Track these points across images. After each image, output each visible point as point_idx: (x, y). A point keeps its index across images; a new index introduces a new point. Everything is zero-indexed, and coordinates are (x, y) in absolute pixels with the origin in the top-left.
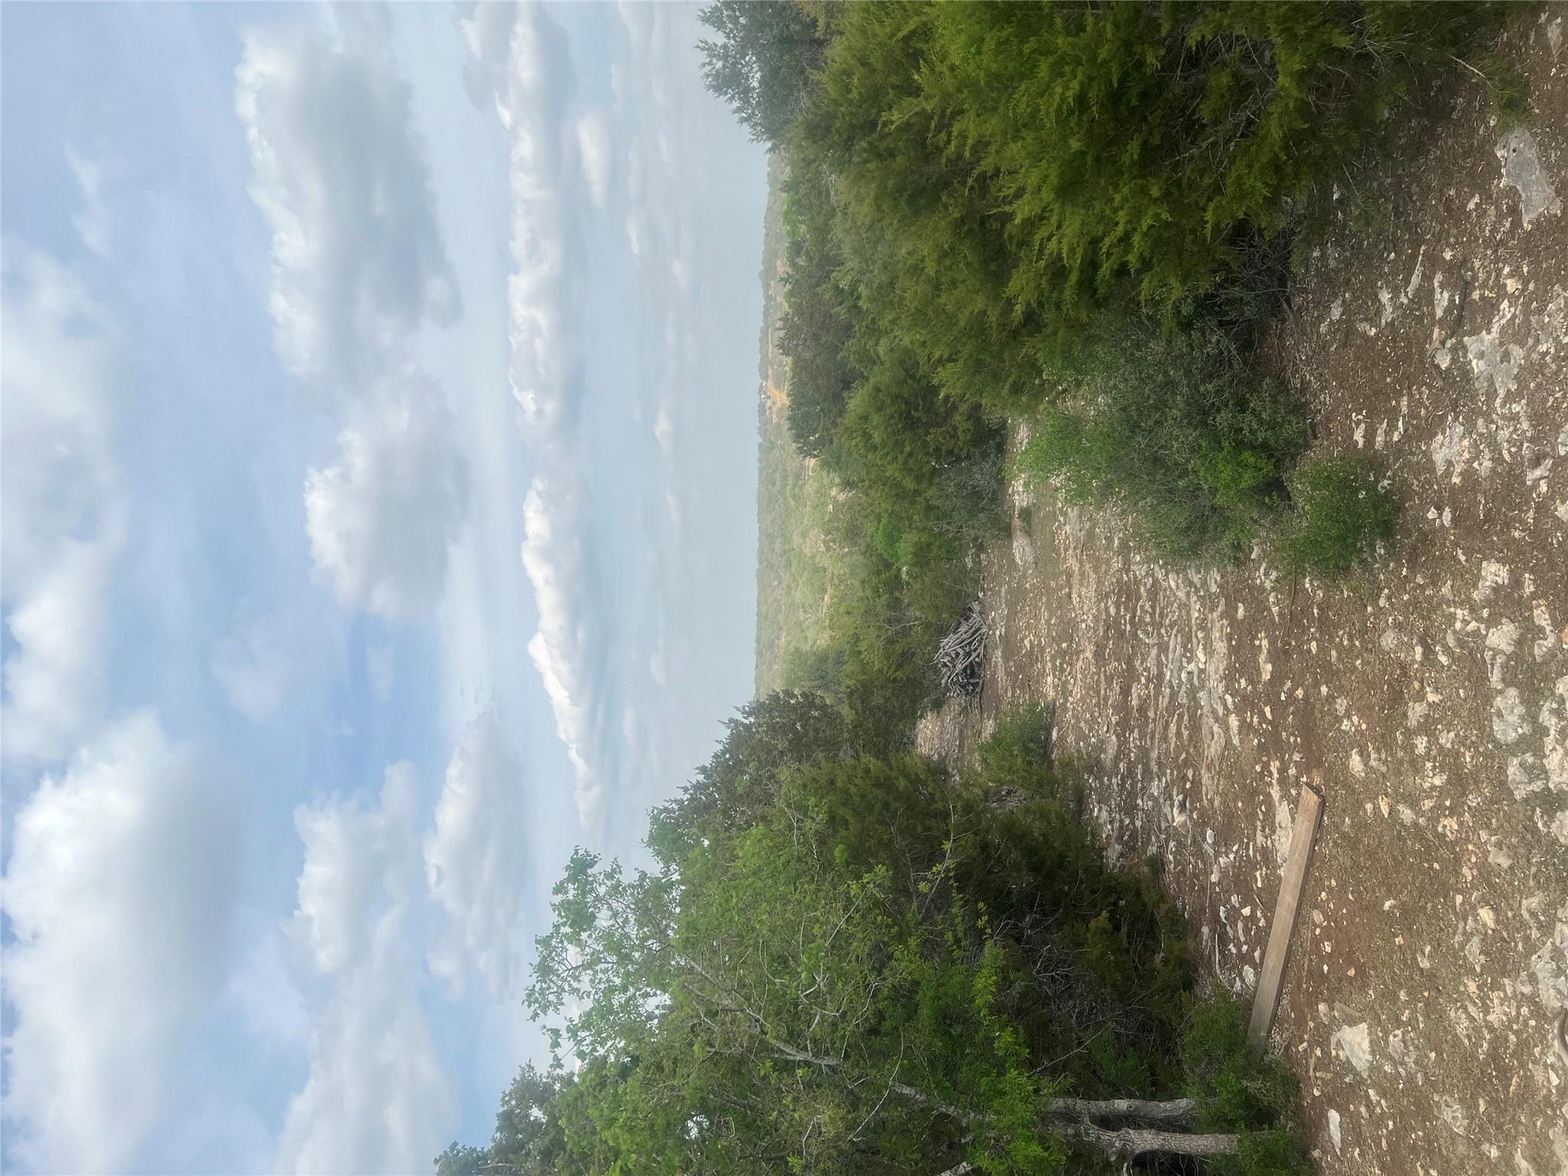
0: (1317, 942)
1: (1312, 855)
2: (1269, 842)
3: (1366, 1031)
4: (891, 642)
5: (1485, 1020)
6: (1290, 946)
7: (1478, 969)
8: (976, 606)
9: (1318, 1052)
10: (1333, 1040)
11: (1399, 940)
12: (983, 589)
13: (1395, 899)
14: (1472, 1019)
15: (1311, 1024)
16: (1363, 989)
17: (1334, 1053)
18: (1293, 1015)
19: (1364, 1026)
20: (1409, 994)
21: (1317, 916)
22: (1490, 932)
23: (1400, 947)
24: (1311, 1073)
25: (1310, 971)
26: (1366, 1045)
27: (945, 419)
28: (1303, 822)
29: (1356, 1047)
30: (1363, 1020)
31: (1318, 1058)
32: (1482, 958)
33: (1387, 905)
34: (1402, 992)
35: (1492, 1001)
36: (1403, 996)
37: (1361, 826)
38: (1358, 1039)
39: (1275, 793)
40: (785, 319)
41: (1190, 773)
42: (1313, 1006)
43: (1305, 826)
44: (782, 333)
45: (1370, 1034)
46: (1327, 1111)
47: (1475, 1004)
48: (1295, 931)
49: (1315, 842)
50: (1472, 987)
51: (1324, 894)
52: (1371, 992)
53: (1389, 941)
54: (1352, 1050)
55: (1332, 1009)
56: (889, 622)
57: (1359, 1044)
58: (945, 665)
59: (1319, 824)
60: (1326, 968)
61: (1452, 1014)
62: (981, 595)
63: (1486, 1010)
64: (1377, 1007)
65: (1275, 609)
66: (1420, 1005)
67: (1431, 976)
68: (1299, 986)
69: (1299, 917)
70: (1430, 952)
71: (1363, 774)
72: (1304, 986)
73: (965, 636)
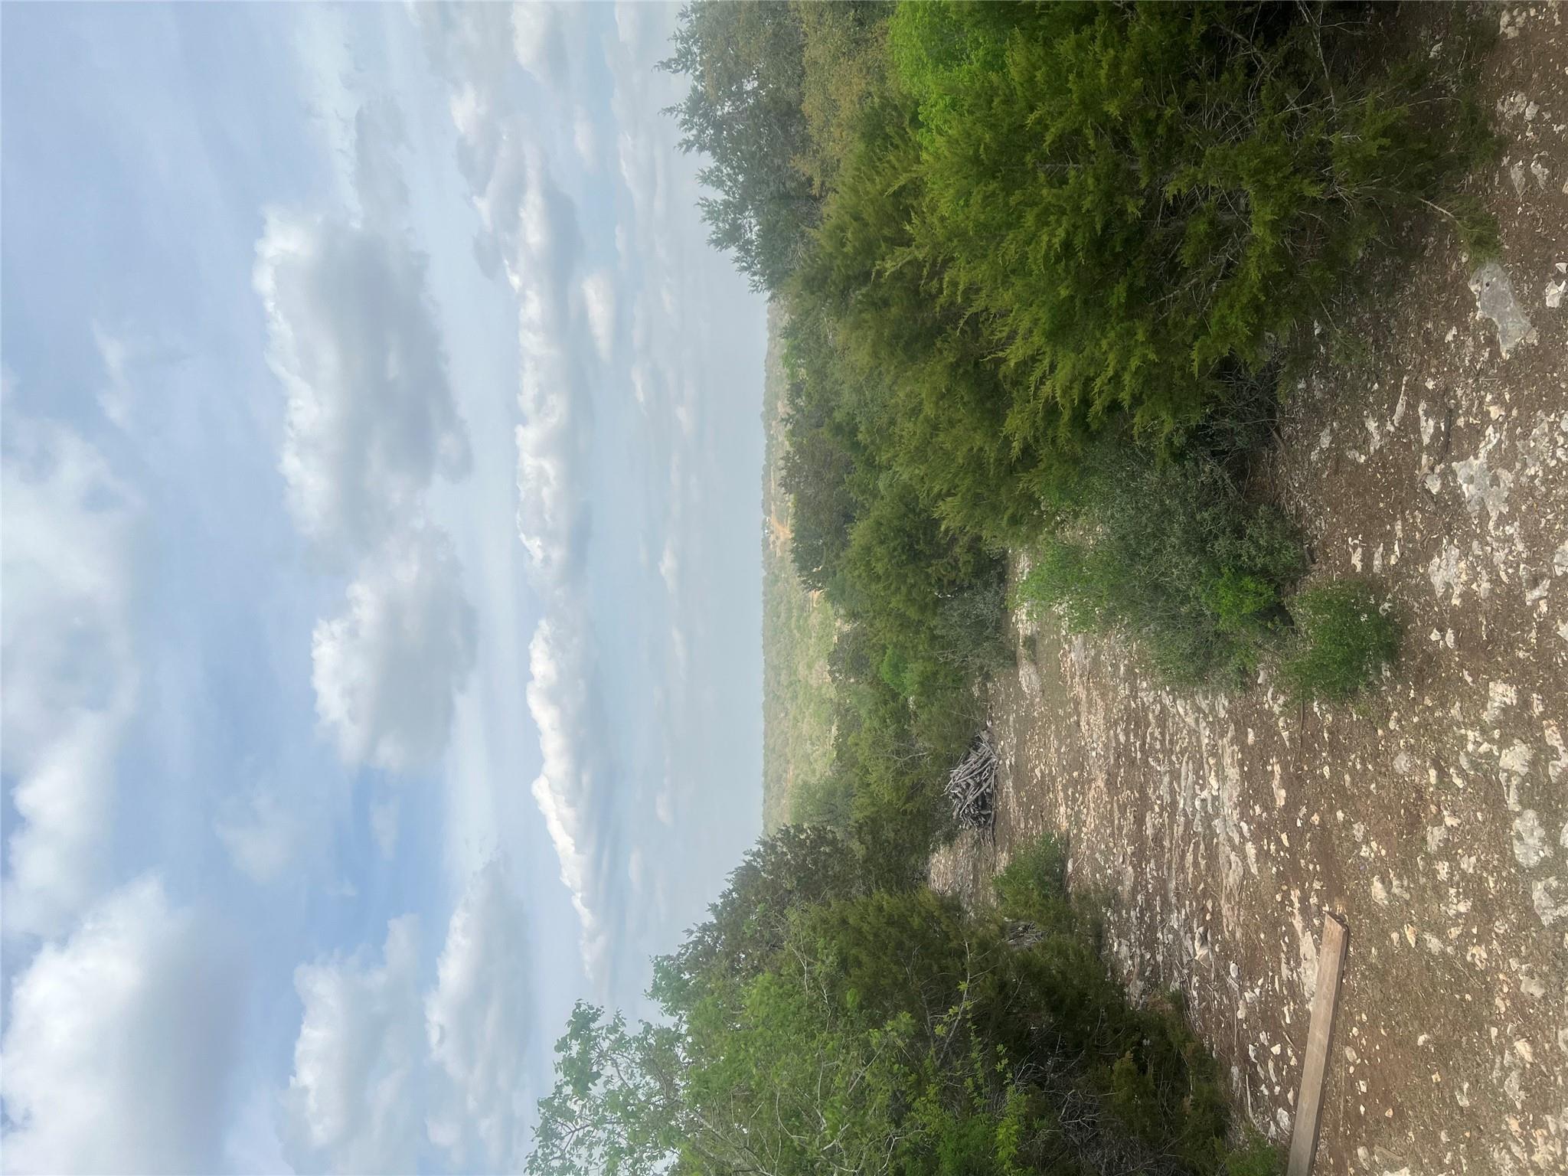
0: (1352, 1082)
1: (1340, 988)
2: (1295, 975)
3: (1409, 1175)
4: (900, 773)
5: (1530, 1161)
6: (1324, 1086)
7: (1519, 1106)
8: (985, 736)
11: (1436, 1077)
12: (991, 718)
13: (1428, 1033)
14: (1516, 1160)
15: (1352, 1171)
16: (1402, 1131)
18: (1332, 1161)
19: (1405, 1171)
20: (1450, 1135)
21: (1350, 1054)
22: (1528, 1066)
23: (1437, 1084)
25: (1346, 1112)
27: (946, 550)
28: (1328, 953)
30: (1404, 1164)
32: (1522, 1093)
33: (1421, 1039)
34: (1443, 1133)
35: (1535, 1140)
36: (1444, 1137)
37: (1387, 956)
39: (1298, 923)
40: (786, 458)
41: (1209, 905)
42: (1351, 1150)
43: (1330, 958)
44: (784, 473)
47: (1519, 1144)
48: (1328, 1070)
49: (1342, 974)
50: (1514, 1125)
51: (1355, 1030)
52: (1411, 1134)
53: (1427, 1080)
55: (1372, 1153)
56: (898, 753)
58: (956, 796)
59: (1345, 956)
60: (1362, 1109)
61: (1496, 1155)
62: (989, 724)
63: (1530, 1150)
64: (1418, 1150)
65: (1285, 734)
66: (1462, 1146)
67: (1470, 1115)
68: (1336, 1129)
69: (1332, 1055)
70: (1469, 1089)
71: (1386, 902)
72: (1341, 1129)
73: (974, 766)
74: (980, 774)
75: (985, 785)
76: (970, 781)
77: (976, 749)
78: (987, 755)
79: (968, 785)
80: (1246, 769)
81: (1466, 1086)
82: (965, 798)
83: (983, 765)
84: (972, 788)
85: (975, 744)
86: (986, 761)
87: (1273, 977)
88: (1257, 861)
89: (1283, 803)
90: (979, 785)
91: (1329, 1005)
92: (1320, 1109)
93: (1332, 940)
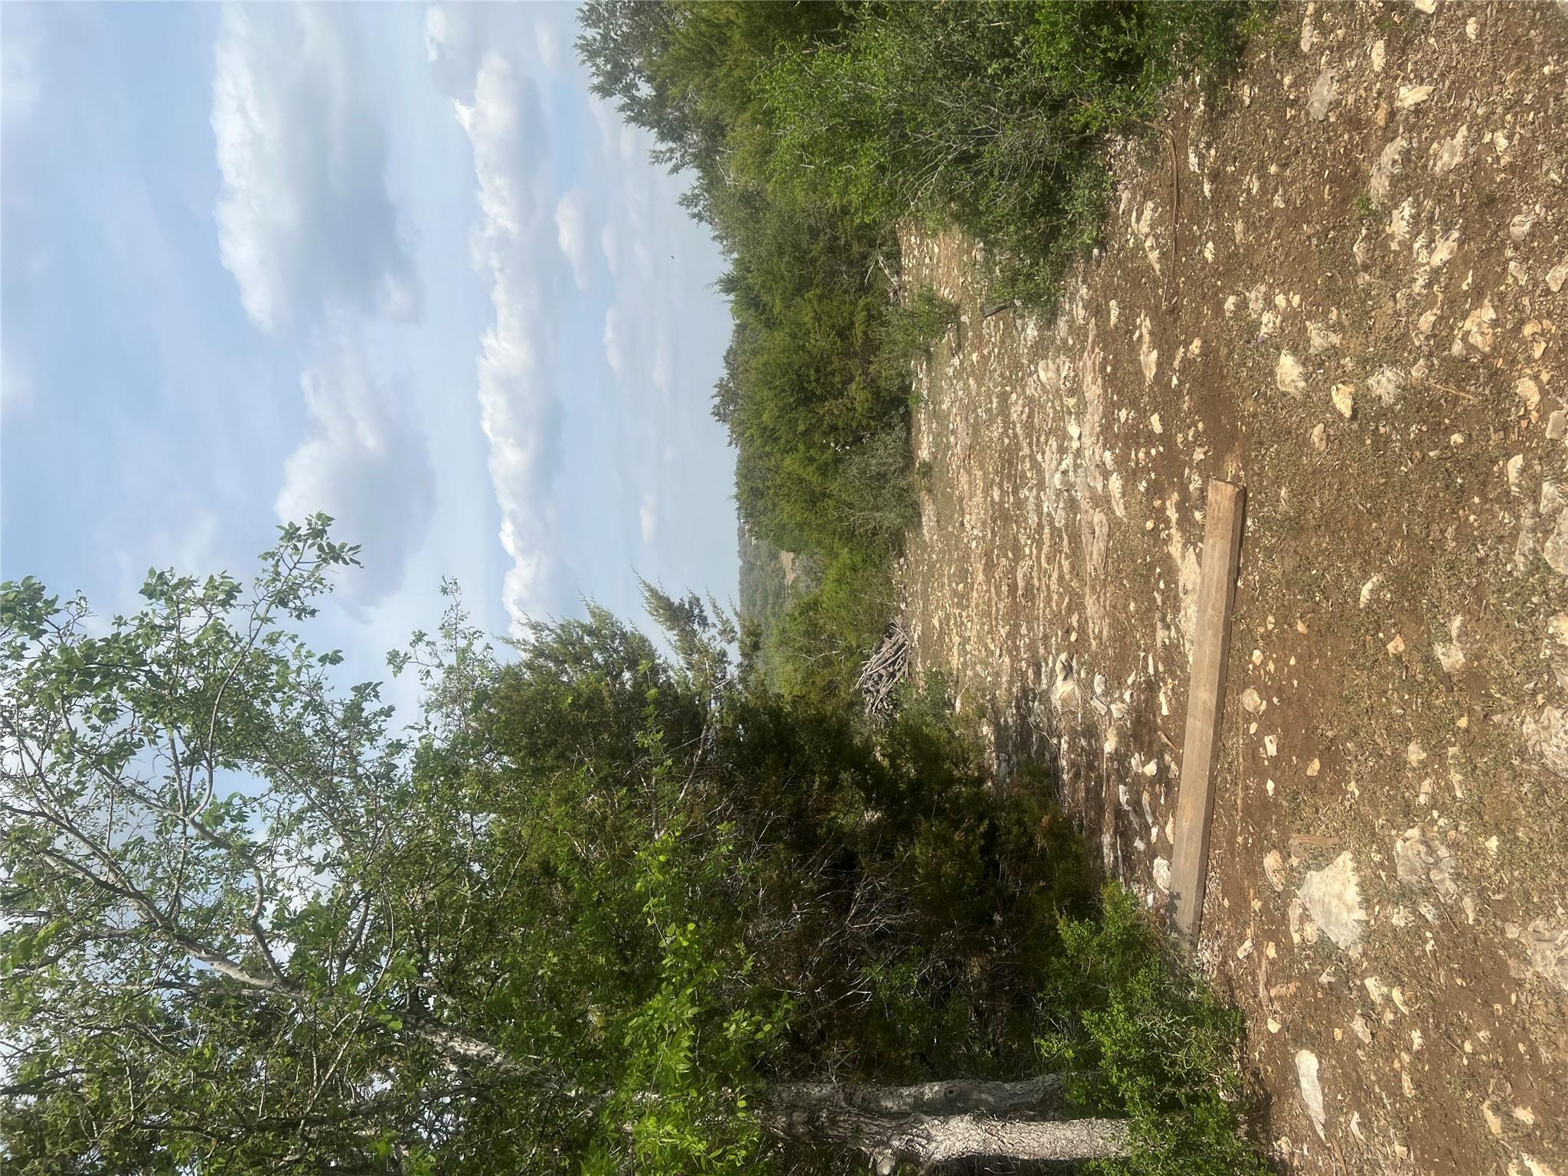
0: (1254, 747)
1: (1233, 591)
2: (1173, 634)
3: (1351, 865)
6: (1212, 779)
8: (898, 620)
9: (1271, 952)
10: (1294, 913)
11: (1396, 646)
12: (905, 600)
13: (1379, 570)
15: (1256, 905)
16: (1337, 790)
17: (1296, 938)
18: (1226, 903)
19: (1345, 859)
20: (1426, 744)
21: (1251, 700)
23: (1398, 658)
24: (1262, 993)
25: (1247, 811)
26: (1352, 894)
28: (1213, 546)
29: (1335, 902)
30: (1339, 849)
31: (1272, 963)
33: (1365, 592)
34: (1413, 747)
36: (1415, 754)
37: (1306, 481)
38: (1337, 887)
39: (1175, 549)
42: (1255, 871)
43: (1216, 548)
45: (1357, 870)
46: (1294, 1056)
48: (1218, 751)
49: (1236, 572)
51: (1257, 653)
52: (1352, 786)
54: (1327, 912)
55: (1287, 855)
57: (1340, 897)
59: (1240, 541)
60: (1270, 785)
62: (903, 606)
64: (1365, 808)
65: (1154, 256)
66: (1451, 751)
68: (1231, 842)
69: (1223, 717)
70: (1464, 625)
71: (1302, 384)
72: (1240, 839)
73: (887, 655)
74: (894, 663)
75: (898, 675)
76: (883, 672)
77: (890, 637)
78: (901, 641)
79: (881, 676)
80: (1109, 369)
81: (1457, 622)
82: (878, 691)
83: (897, 652)
84: (885, 679)
85: (888, 631)
86: (899, 649)
87: (1145, 658)
88: (1124, 495)
89: (1154, 371)
90: (892, 675)
91: (1215, 635)
92: (1209, 821)
93: (1219, 519)
